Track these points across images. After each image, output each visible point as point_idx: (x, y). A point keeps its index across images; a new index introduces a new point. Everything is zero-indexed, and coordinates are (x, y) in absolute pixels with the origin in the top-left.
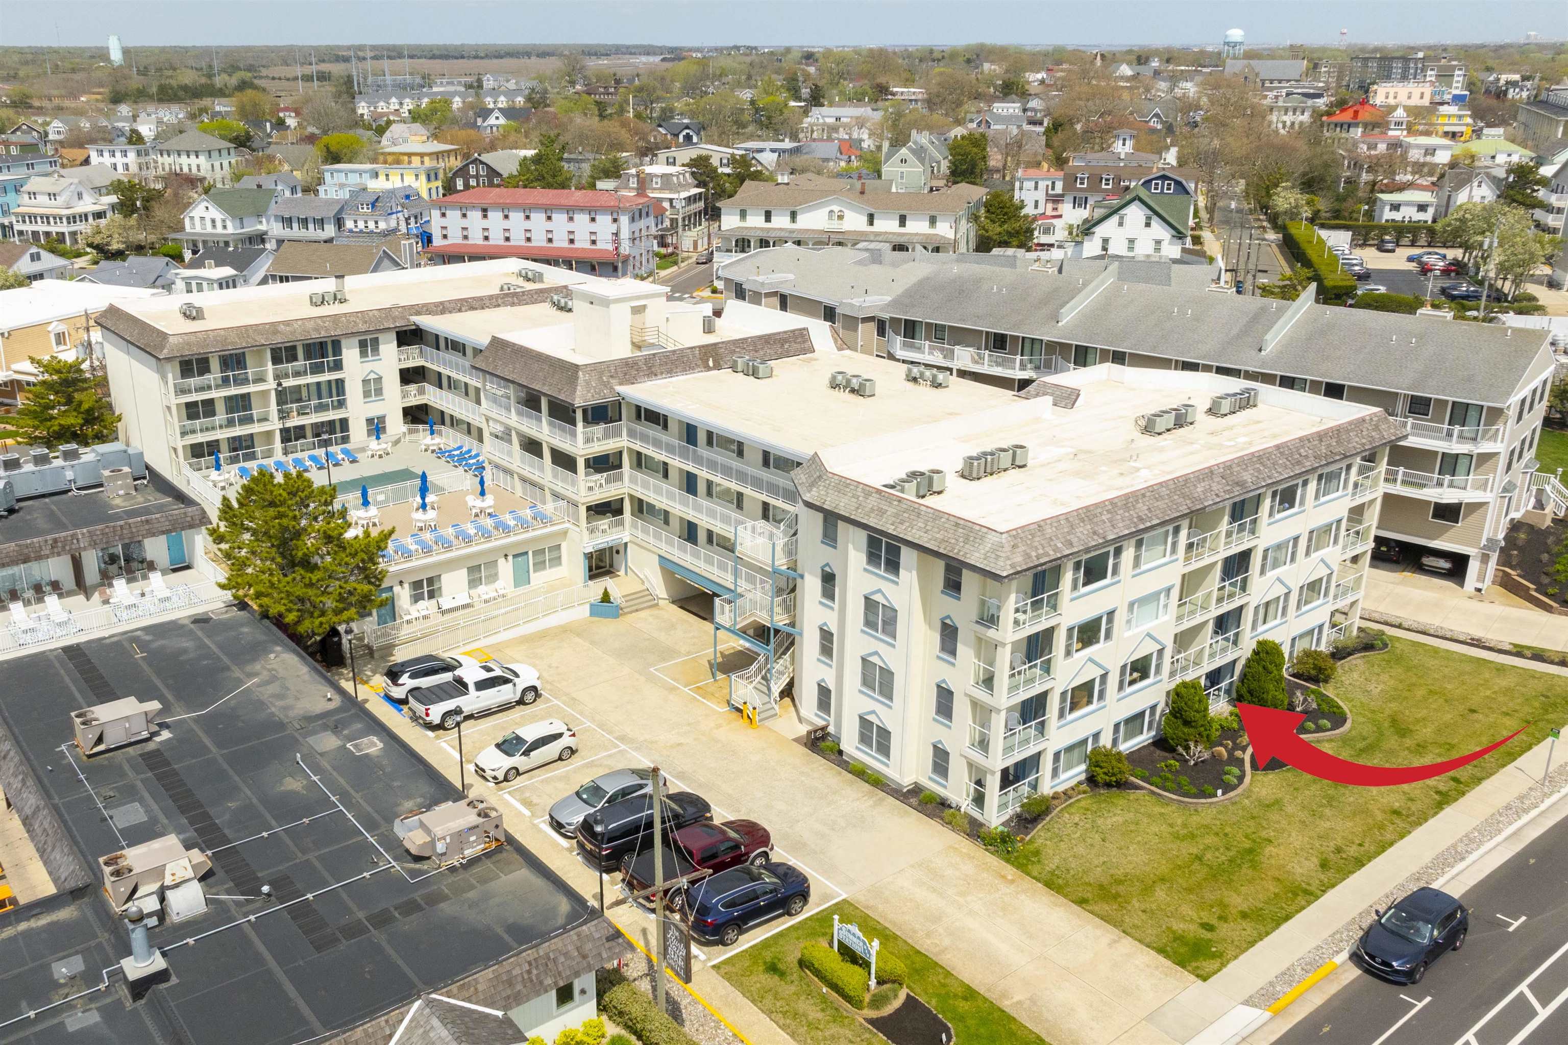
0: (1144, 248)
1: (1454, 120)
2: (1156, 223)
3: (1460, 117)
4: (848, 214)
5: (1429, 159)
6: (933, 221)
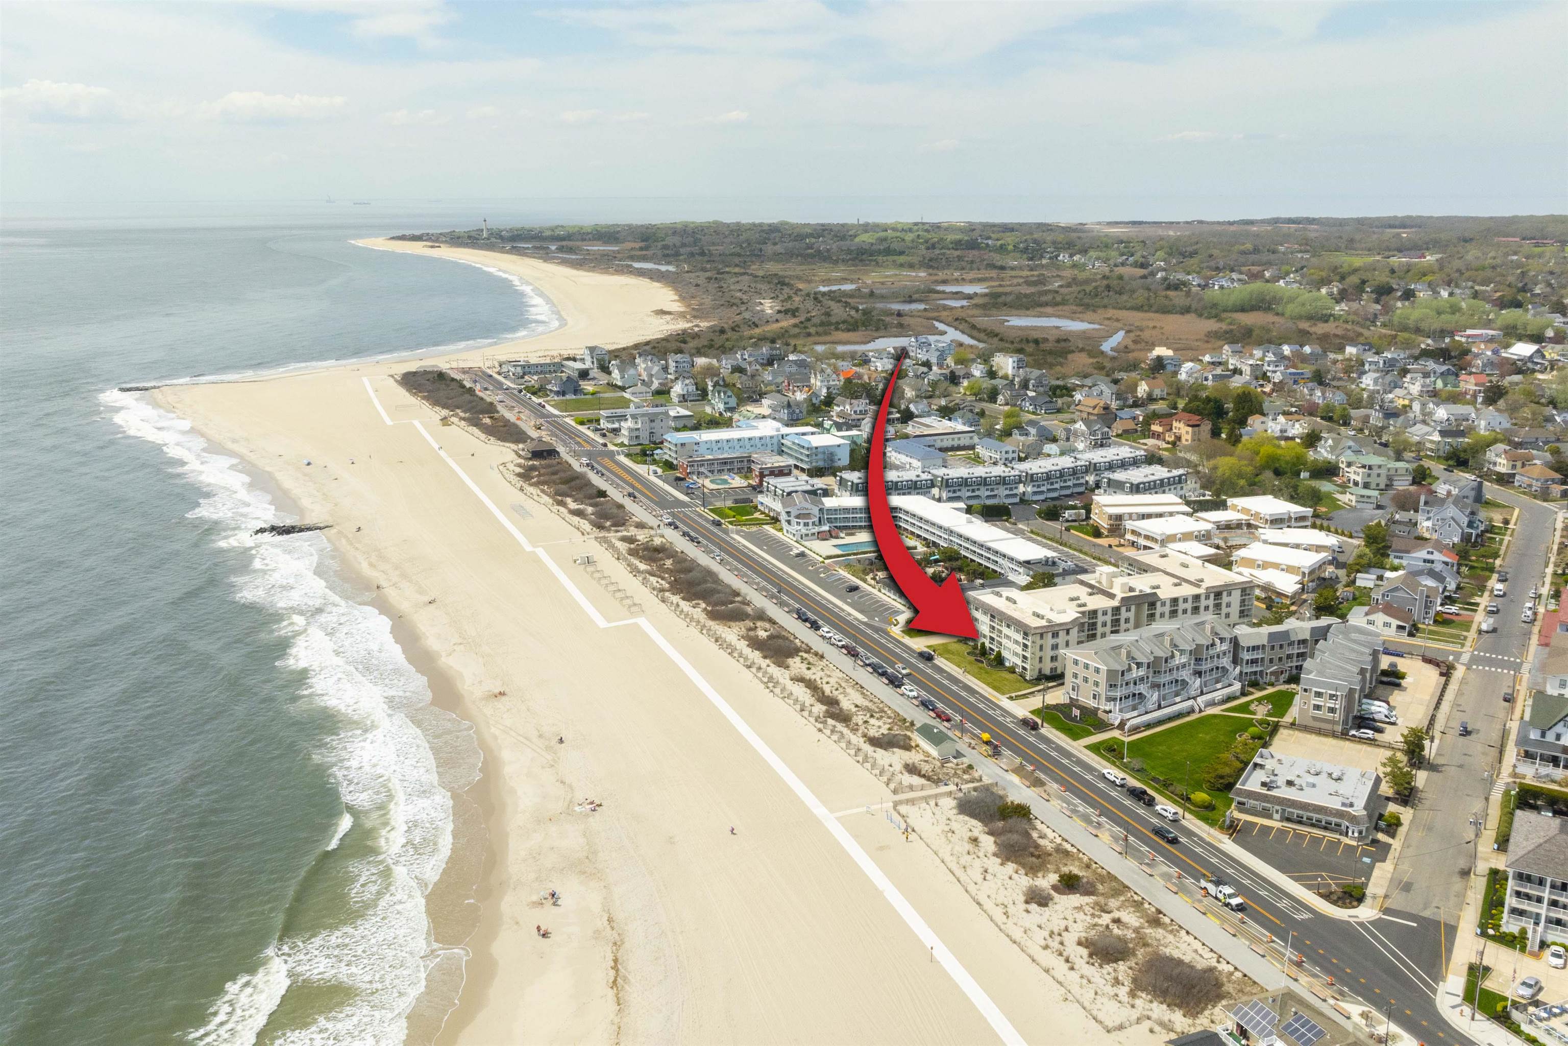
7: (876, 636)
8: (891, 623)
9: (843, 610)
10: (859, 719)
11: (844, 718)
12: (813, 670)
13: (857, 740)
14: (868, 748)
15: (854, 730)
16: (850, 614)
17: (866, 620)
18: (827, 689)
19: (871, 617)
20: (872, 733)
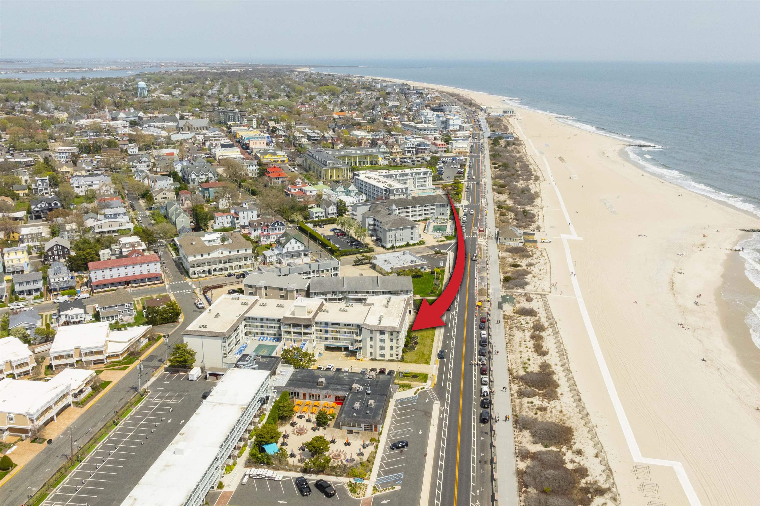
0: (296, 249)
1: (282, 157)
2: (298, 242)
3: (284, 156)
4: (224, 252)
5: (311, 194)
6: (246, 250)
7: (450, 382)
8: (423, 392)
11: (537, 327)
12: (527, 359)
15: (537, 321)
16: (442, 412)
17: (436, 402)
18: (531, 344)
19: (429, 403)
20: (529, 318)
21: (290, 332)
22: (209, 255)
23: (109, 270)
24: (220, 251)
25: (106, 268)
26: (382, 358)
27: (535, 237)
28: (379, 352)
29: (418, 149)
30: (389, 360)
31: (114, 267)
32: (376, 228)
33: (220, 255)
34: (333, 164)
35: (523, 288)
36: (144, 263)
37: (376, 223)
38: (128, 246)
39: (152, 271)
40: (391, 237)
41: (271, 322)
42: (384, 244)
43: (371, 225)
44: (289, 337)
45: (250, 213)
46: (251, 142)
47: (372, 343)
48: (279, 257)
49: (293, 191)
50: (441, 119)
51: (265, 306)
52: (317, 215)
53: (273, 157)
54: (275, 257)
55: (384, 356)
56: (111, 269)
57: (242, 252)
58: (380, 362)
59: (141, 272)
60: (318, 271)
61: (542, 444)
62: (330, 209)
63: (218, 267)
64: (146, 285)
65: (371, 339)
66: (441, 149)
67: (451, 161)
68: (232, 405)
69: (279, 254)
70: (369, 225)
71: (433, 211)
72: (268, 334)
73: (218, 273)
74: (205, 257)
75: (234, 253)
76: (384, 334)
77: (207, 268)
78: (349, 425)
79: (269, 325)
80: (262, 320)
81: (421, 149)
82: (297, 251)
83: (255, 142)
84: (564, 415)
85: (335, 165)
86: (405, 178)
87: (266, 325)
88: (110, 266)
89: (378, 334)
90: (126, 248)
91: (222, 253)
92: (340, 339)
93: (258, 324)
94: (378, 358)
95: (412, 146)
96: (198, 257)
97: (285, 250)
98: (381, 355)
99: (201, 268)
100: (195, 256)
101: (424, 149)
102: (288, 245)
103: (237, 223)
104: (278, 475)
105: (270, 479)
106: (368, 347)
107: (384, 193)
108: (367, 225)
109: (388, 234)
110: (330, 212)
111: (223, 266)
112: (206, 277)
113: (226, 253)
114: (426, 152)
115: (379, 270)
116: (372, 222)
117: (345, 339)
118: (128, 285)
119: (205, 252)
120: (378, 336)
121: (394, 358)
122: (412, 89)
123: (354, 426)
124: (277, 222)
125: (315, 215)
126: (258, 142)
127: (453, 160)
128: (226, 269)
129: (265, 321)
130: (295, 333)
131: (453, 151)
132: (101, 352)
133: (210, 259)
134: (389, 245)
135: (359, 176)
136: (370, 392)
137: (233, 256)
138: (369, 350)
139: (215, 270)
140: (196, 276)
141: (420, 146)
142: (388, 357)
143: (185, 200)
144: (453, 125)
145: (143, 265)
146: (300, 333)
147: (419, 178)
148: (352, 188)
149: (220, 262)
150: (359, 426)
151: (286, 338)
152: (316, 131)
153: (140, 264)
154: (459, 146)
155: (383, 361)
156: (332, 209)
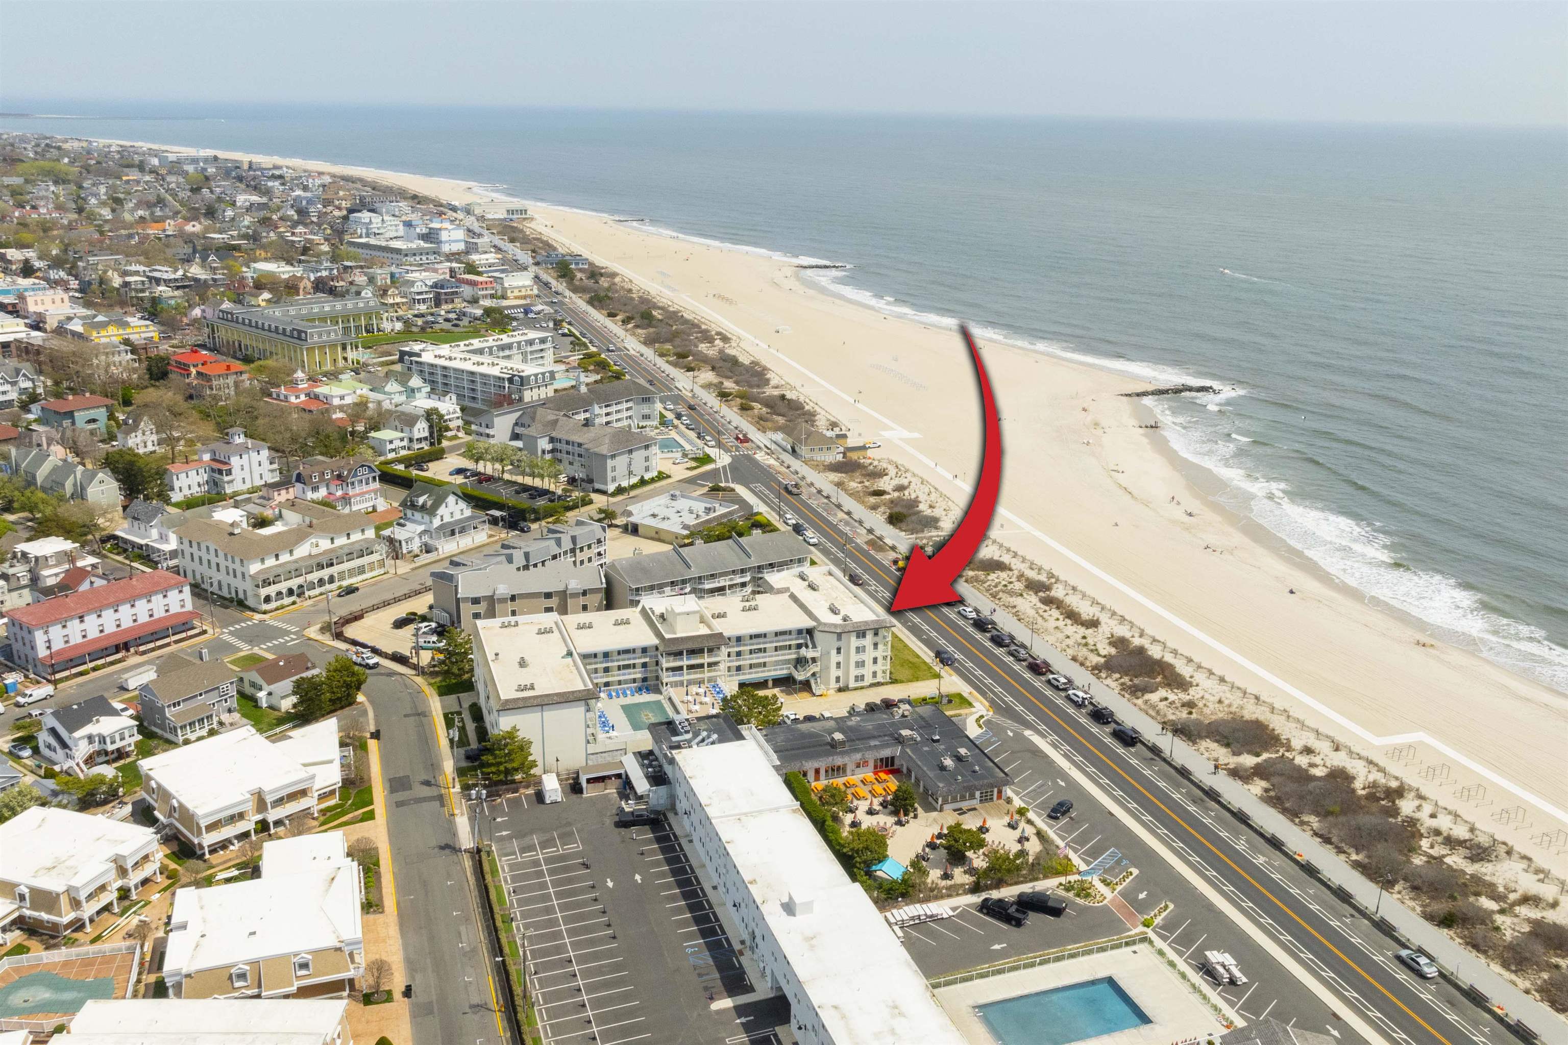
2: (460, 501)
3: (147, 326)
4: (320, 542)
7: (1009, 699)
8: (989, 723)
9: (1066, 756)
10: (1018, 586)
11: (1034, 586)
12: (1078, 637)
13: (1016, 565)
14: (1006, 559)
15: (1021, 577)
16: (1055, 746)
17: (1028, 733)
18: (1055, 613)
19: (1019, 737)
20: (1003, 575)
21: (680, 668)
22: (291, 552)
23: (78, 621)
24: (314, 541)
25: (72, 618)
26: (860, 684)
27: (849, 440)
28: (854, 672)
29: (439, 293)
30: (872, 685)
31: (90, 611)
32: (559, 455)
33: (315, 551)
34: (320, 336)
35: (937, 528)
36: (156, 593)
37: (558, 445)
38: (52, 562)
39: (175, 609)
40: (614, 469)
41: (626, 656)
42: (597, 486)
43: (549, 452)
44: (677, 679)
45: (254, 455)
46: (30, 301)
47: (840, 658)
48: (426, 538)
49: (293, 399)
50: (418, 230)
51: (590, 627)
52: (392, 446)
53: (121, 331)
54: (417, 539)
55: (861, 678)
56: (81, 618)
57: (356, 537)
58: (859, 692)
59: (151, 616)
60: (573, 551)
61: (1249, 752)
62: (415, 429)
63: (315, 576)
64: (168, 645)
65: (839, 650)
66: (485, 292)
67: (521, 316)
68: (771, 810)
69: (425, 532)
70: (543, 452)
71: (629, 413)
72: (620, 683)
73: (317, 591)
74: (285, 558)
75: (341, 541)
76: (864, 636)
77: (294, 583)
78: (954, 800)
79: (621, 663)
80: (606, 655)
81: (446, 294)
82: (460, 521)
83: (39, 299)
84: (1230, 706)
85: (325, 338)
86: (507, 353)
87: (616, 664)
88: (80, 612)
89: (853, 638)
90: (49, 567)
91: (317, 546)
92: (765, 664)
93: (598, 666)
94: (852, 684)
95: (425, 289)
96: (271, 562)
97: (437, 522)
98: (857, 678)
99: (283, 586)
100: (263, 560)
101: (453, 293)
102: (442, 510)
103: (229, 482)
104: (942, 908)
105: (934, 918)
106: (833, 666)
107: (507, 385)
108: (540, 453)
109: (610, 464)
110: (417, 435)
111: (325, 573)
112: (294, 603)
113: (325, 544)
114: (456, 300)
115: (653, 534)
116: (549, 447)
117: (777, 663)
118: (128, 650)
119: (283, 549)
120: (854, 642)
121: (879, 679)
122: (246, 167)
123: (963, 798)
124: (363, 466)
125: (389, 447)
126: (48, 300)
127: (526, 312)
128: (331, 580)
129: (616, 657)
130: (691, 667)
131: (509, 294)
132: (303, 793)
133: (296, 561)
134: (611, 488)
135: (419, 355)
136: (937, 737)
137: (341, 547)
138: (834, 673)
139: (312, 586)
140: (273, 605)
141: (442, 287)
142: (868, 680)
143: (49, 445)
144: (450, 242)
145: (153, 598)
146: (701, 666)
147: (532, 352)
148: (415, 382)
149: (320, 567)
150: (972, 797)
151: (671, 683)
152: (133, 268)
153: (148, 595)
154: (515, 284)
155: (862, 688)
156: (421, 429)
